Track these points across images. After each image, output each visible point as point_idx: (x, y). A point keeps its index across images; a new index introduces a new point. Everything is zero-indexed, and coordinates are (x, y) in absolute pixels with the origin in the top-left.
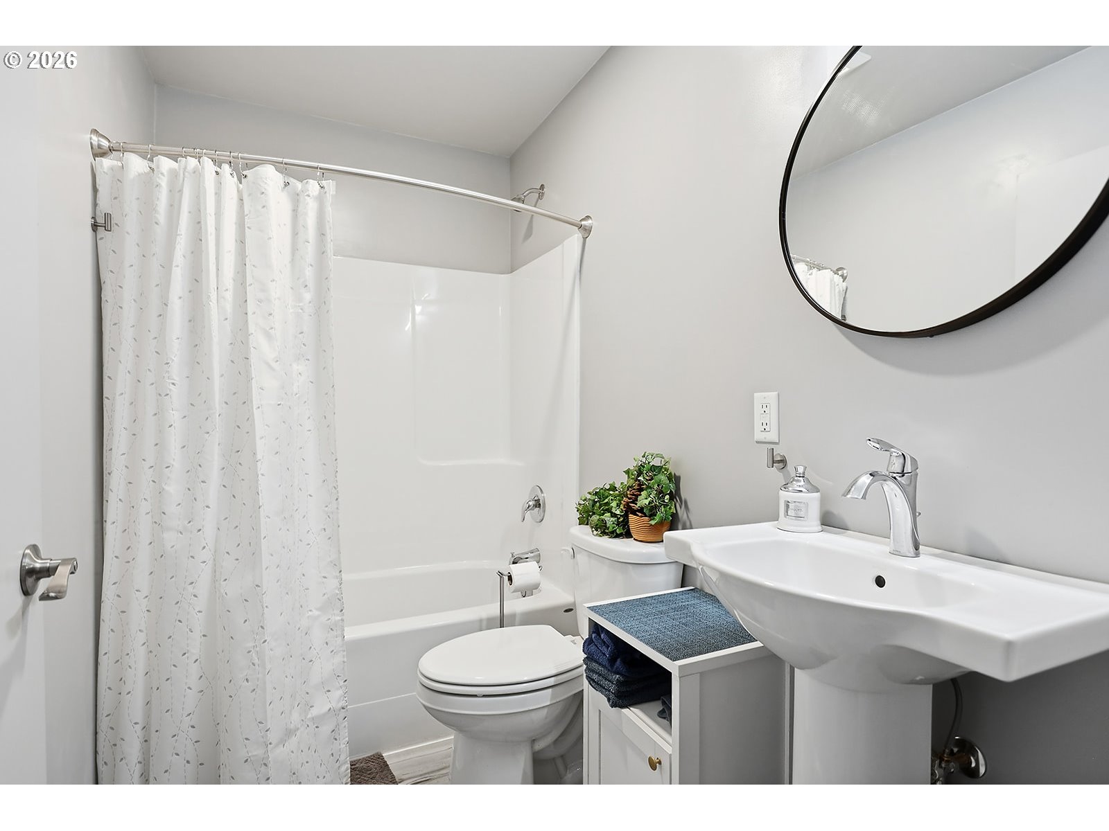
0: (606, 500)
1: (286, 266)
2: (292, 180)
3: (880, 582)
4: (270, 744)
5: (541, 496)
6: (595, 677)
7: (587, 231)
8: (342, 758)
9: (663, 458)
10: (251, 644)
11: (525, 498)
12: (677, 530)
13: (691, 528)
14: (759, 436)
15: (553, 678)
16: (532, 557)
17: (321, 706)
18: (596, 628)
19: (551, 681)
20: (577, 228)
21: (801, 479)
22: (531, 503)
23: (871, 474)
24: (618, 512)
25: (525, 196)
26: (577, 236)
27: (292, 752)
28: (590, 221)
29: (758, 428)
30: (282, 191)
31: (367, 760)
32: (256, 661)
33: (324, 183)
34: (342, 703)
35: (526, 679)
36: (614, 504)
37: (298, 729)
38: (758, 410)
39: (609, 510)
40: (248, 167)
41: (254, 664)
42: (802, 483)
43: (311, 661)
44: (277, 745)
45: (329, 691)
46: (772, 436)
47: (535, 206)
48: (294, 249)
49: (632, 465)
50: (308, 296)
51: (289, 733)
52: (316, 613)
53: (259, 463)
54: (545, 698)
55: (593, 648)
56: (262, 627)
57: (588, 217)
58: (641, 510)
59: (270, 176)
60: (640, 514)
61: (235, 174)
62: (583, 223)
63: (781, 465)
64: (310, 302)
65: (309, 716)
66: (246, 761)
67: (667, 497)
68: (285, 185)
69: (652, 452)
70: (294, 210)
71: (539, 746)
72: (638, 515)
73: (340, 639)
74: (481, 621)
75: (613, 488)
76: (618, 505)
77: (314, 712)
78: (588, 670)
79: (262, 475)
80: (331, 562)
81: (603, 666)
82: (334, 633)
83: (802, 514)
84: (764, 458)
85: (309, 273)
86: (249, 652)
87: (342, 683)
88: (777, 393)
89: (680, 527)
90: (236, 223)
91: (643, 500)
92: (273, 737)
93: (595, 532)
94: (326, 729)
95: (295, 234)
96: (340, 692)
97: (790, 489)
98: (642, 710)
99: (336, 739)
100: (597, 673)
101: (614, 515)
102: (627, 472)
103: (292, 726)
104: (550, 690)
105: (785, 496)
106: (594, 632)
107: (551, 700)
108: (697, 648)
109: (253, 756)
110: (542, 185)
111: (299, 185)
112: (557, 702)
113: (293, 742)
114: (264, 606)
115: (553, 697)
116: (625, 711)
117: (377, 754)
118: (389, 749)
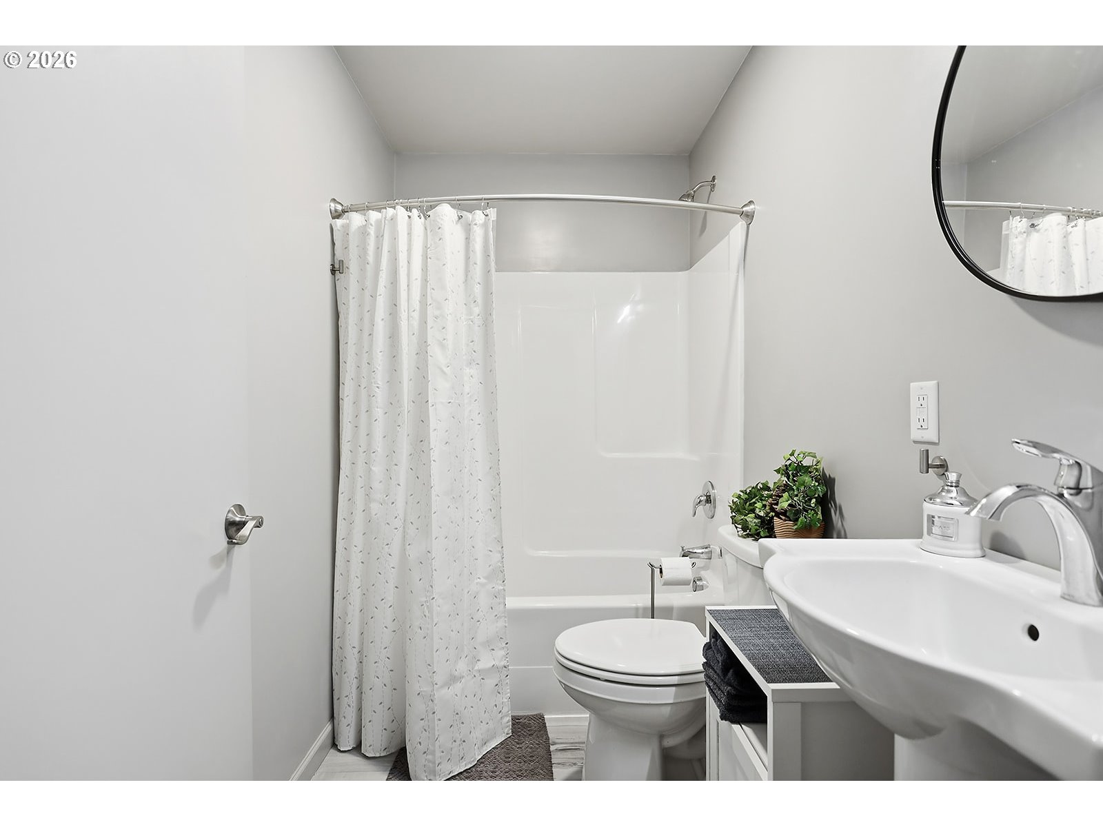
0: (754, 500)
1: (459, 286)
2: (465, 213)
3: (1033, 633)
4: (436, 684)
5: (712, 492)
6: (711, 684)
7: (749, 217)
8: (505, 710)
9: (815, 457)
10: (424, 599)
11: (698, 492)
12: (831, 537)
13: (846, 538)
14: (916, 434)
15: (677, 677)
16: (706, 553)
17: (486, 662)
18: (715, 635)
19: (675, 680)
20: (739, 216)
21: (953, 488)
22: (702, 498)
23: (1018, 487)
24: (762, 514)
25: (695, 192)
26: (741, 224)
27: (456, 695)
28: (752, 207)
29: (914, 425)
30: (456, 224)
31: (530, 718)
32: (427, 614)
33: (488, 211)
34: (504, 663)
35: (662, 672)
36: (759, 505)
37: (463, 677)
38: (914, 403)
39: (753, 511)
40: (432, 207)
41: (425, 616)
42: (954, 494)
43: (479, 621)
44: (442, 687)
45: (493, 650)
46: (931, 435)
47: (708, 203)
48: (467, 271)
49: (781, 463)
50: (477, 310)
51: (453, 679)
52: (483, 580)
53: (432, 451)
54: (668, 696)
55: (710, 653)
56: (431, 586)
57: (751, 202)
58: (784, 513)
59: (446, 212)
60: (783, 518)
61: (422, 215)
62: (744, 209)
63: (941, 471)
64: (479, 315)
65: (476, 668)
66: (419, 694)
67: (814, 500)
68: (460, 219)
69: (803, 450)
70: (467, 238)
71: (669, 742)
72: (781, 519)
73: (502, 606)
75: (766, 488)
76: (764, 506)
77: (480, 666)
78: (707, 676)
79: (434, 461)
80: (496, 538)
81: (718, 675)
82: (498, 600)
83: (949, 532)
84: (915, 461)
85: (478, 290)
86: (422, 605)
87: (504, 645)
88: (935, 382)
89: (835, 536)
90: (422, 256)
91: (784, 504)
92: (439, 679)
93: (741, 532)
94: (490, 682)
95: (467, 258)
96: (503, 653)
97: (938, 500)
98: (754, 730)
99: (499, 693)
100: (713, 680)
101: (758, 517)
102: (778, 471)
103: (456, 673)
104: (674, 688)
105: (929, 508)
106: (713, 637)
107: (674, 699)
108: (806, 675)
109: (424, 691)
110: (714, 177)
111: (469, 215)
112: (681, 702)
113: (458, 687)
114: (433, 569)
115: (676, 696)
116: (736, 727)
117: (539, 714)
118: (551, 713)
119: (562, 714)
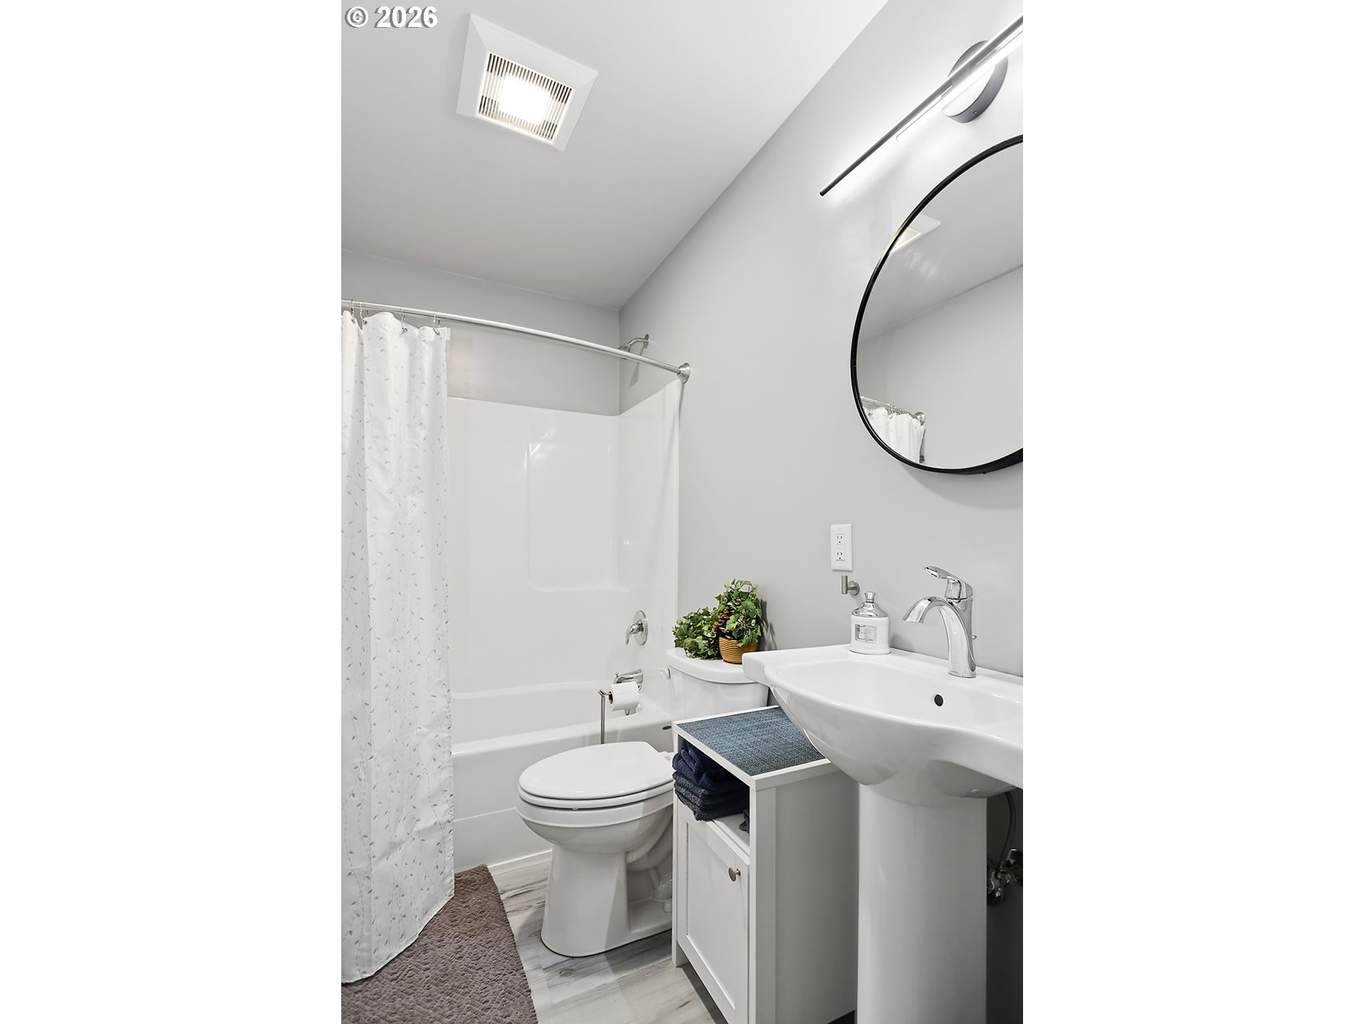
0: (700, 624)
1: (402, 405)
2: (409, 327)
3: (939, 701)
4: (374, 857)
5: (644, 621)
6: (683, 791)
7: (685, 377)
8: (447, 870)
9: (751, 585)
10: (359, 760)
11: (630, 622)
12: (764, 650)
13: (776, 650)
14: (836, 565)
15: (645, 792)
16: (635, 677)
17: (428, 819)
18: (685, 745)
19: (643, 795)
20: (676, 374)
21: (871, 604)
22: (634, 627)
23: (929, 600)
24: (709, 635)
25: (631, 345)
26: (677, 381)
27: (396, 865)
28: (688, 368)
29: (834, 557)
30: (401, 336)
31: (471, 872)
32: (363, 777)
33: (439, 329)
34: (446, 818)
35: (622, 792)
36: (705, 628)
37: (403, 842)
38: (834, 540)
39: (701, 634)
40: (369, 313)
41: (360, 780)
42: (872, 608)
43: (418, 776)
44: (381, 858)
45: (435, 805)
46: (847, 565)
47: (640, 355)
48: (411, 390)
49: (723, 592)
50: (423, 433)
51: (394, 846)
52: (424, 730)
53: (371, 588)
54: (637, 812)
55: (681, 763)
56: (369, 744)
57: (686, 364)
58: (730, 633)
59: (388, 322)
60: (729, 637)
61: (356, 320)
62: (681, 369)
63: (855, 592)
64: (425, 439)
65: (416, 829)
66: (350, 874)
67: (754, 621)
68: (404, 332)
69: (740, 580)
70: (411, 354)
71: (633, 857)
72: (727, 638)
73: (447, 755)
74: (584, 738)
75: (706, 613)
76: (710, 629)
77: (420, 826)
78: (677, 784)
79: (374, 599)
80: (440, 682)
81: (690, 781)
82: (442, 749)
83: (871, 637)
84: (839, 586)
85: (424, 411)
86: (356, 767)
87: (448, 797)
88: (850, 525)
89: (766, 648)
90: (356, 366)
91: (731, 625)
92: (377, 850)
93: (689, 654)
94: (431, 842)
95: (412, 376)
96: (446, 806)
97: (861, 613)
98: (725, 823)
99: (441, 852)
100: (684, 787)
101: (705, 638)
102: (719, 598)
103: (397, 840)
104: (642, 804)
105: (856, 620)
106: (682, 748)
107: (643, 813)
108: (774, 763)
109: (358, 869)
110: (647, 335)
111: (416, 331)
112: (649, 815)
113: (397, 856)
114: (372, 723)
115: (645, 810)
116: (710, 823)
117: (482, 866)
118: (494, 861)
119: (507, 859)
